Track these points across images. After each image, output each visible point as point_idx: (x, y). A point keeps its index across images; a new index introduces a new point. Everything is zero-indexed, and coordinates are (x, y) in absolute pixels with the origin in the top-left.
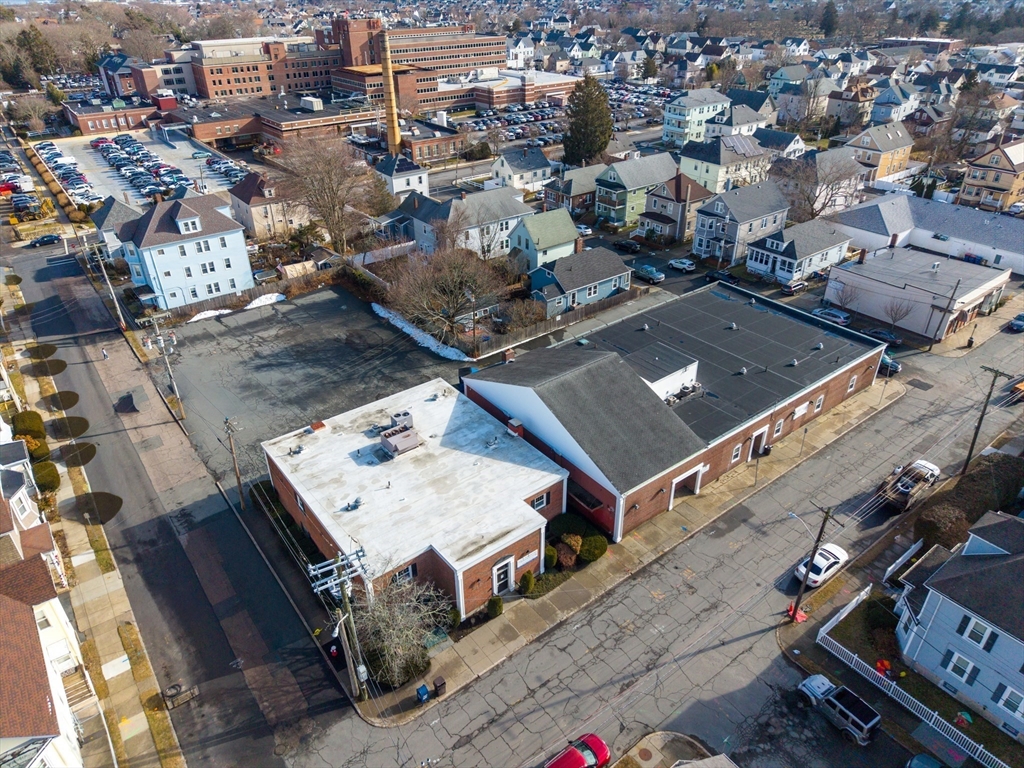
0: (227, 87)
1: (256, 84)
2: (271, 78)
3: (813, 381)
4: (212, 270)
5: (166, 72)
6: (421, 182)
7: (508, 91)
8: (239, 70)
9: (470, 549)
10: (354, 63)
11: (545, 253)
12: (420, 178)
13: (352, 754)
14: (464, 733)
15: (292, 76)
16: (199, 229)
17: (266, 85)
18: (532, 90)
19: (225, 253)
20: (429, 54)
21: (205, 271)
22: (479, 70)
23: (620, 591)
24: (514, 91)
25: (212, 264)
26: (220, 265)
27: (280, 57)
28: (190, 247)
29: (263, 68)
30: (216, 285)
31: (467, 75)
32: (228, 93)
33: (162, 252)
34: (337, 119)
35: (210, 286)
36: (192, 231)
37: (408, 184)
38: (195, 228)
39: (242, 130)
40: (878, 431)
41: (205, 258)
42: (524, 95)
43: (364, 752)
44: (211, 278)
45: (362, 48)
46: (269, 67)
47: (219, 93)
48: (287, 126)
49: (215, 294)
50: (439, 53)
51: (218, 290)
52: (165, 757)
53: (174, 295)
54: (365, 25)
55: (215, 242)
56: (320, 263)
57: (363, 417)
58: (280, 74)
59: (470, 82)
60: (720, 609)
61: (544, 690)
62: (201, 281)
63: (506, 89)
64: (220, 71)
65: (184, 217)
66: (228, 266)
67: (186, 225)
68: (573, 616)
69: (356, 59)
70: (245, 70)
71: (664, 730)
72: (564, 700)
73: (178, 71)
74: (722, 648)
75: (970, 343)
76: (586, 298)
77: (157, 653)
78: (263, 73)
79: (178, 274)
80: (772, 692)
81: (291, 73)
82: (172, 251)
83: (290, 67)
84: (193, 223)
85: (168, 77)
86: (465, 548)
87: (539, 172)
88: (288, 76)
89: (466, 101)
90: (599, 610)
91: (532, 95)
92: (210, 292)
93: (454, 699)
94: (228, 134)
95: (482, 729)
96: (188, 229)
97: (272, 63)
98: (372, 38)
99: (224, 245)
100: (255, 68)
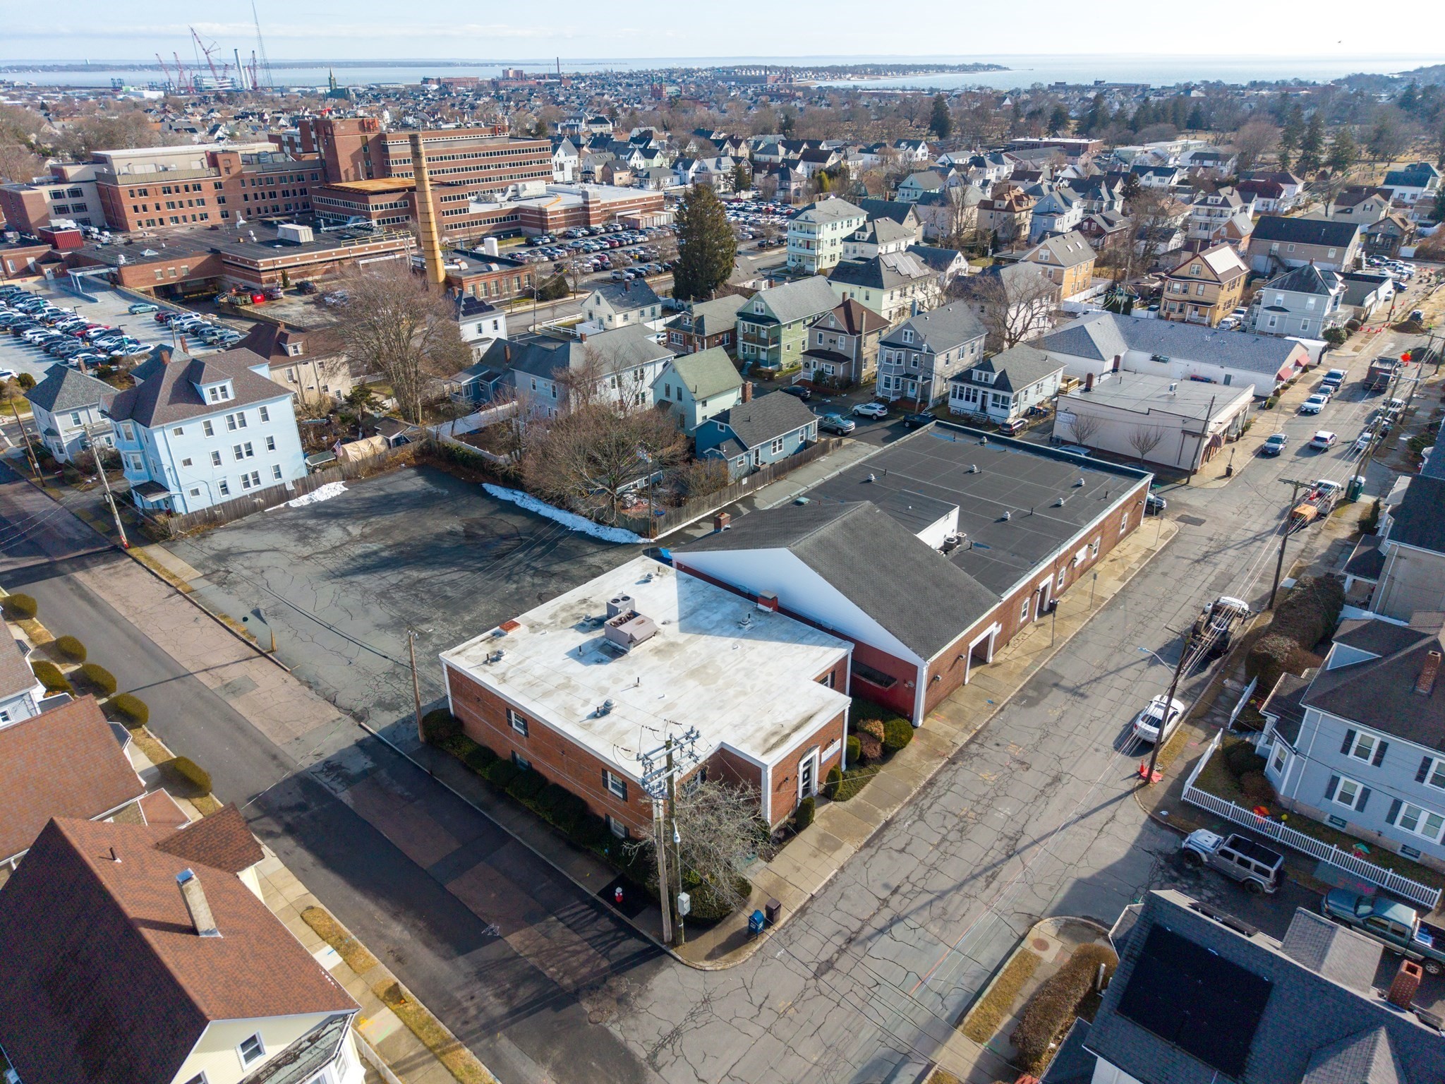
0: (156, 215)
1: (199, 210)
2: (221, 200)
3: (1089, 520)
4: (250, 453)
5: (56, 195)
6: (496, 328)
7: (566, 211)
8: (173, 190)
9: (774, 740)
10: (343, 178)
11: (704, 403)
12: (495, 322)
13: (692, 1006)
14: (821, 959)
15: (251, 197)
16: (231, 397)
17: (214, 211)
18: (598, 208)
19: (267, 429)
20: (447, 164)
21: (239, 456)
22: (520, 185)
23: (943, 778)
24: (574, 210)
25: (249, 445)
26: (259, 447)
27: (234, 171)
28: (219, 422)
29: (208, 187)
30: (255, 475)
31: (504, 192)
32: (157, 222)
33: (180, 432)
34: (338, 253)
35: (246, 477)
36: (222, 400)
37: (480, 331)
38: (226, 396)
39: (193, 273)
40: (1165, 574)
41: (240, 437)
42: (588, 216)
43: (706, 1001)
44: (248, 465)
45: (354, 158)
46: (218, 186)
47: (144, 223)
48: (266, 264)
49: (254, 488)
50: (462, 163)
51: (257, 482)
52: (444, 1053)
53: (196, 492)
54: (356, 126)
55: (252, 414)
56: (391, 438)
57: (563, 609)
58: (234, 195)
59: (509, 200)
60: (1064, 781)
61: (897, 897)
62: (233, 471)
63: (563, 208)
64: (144, 193)
65: (211, 381)
66: (272, 447)
67: (213, 391)
68: (898, 813)
69: (346, 172)
70: (182, 189)
71: (1051, 916)
72: (926, 904)
73: (75, 193)
74: (1082, 822)
75: (1229, 472)
76: (771, 455)
77: (374, 938)
78: (209, 193)
79: (203, 462)
80: (1153, 858)
81: (250, 194)
82: (193, 428)
83: (248, 185)
84: (223, 389)
85: (59, 202)
86: (766, 740)
87: (648, 310)
88: (246, 198)
89: (509, 225)
90: (926, 803)
91: (598, 215)
92: (247, 485)
93: (793, 925)
94: (172, 279)
95: (841, 951)
96: (215, 398)
97: (222, 179)
98: (367, 144)
99: (266, 418)
100: (198, 187)
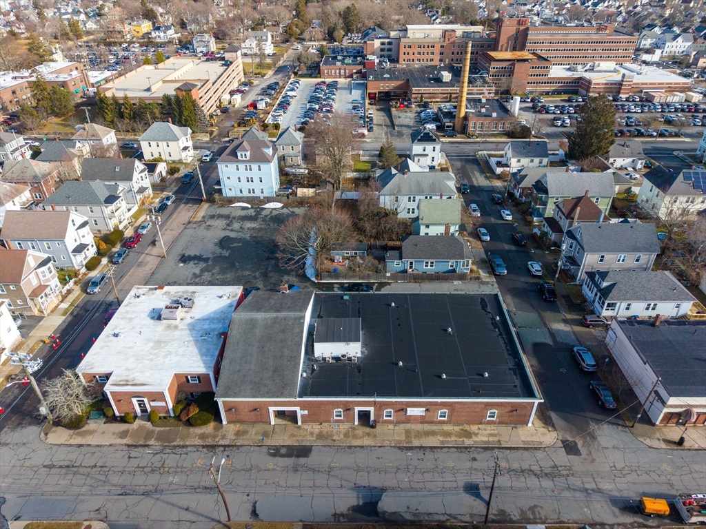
0: (411, 57)
1: (431, 56)
2: (441, 54)
3: (435, 396)
4: (252, 181)
5: (383, 44)
6: (434, 150)
7: (606, 84)
8: (422, 47)
9: (121, 383)
10: (499, 49)
11: (427, 226)
14: (54, 463)
15: (455, 53)
16: (248, 158)
17: (437, 57)
18: (629, 85)
19: (260, 174)
20: (561, 46)
21: (248, 181)
22: (597, 63)
23: (189, 449)
24: (611, 84)
25: (252, 178)
26: (256, 180)
27: (451, 40)
28: (242, 166)
29: (438, 47)
30: (253, 190)
31: (584, 64)
32: (411, 60)
33: (227, 166)
35: (250, 190)
36: (244, 159)
38: (246, 157)
41: (249, 174)
42: (620, 89)
44: (251, 185)
45: (509, 39)
46: (442, 47)
47: (406, 60)
48: (416, 90)
49: (252, 195)
50: (570, 46)
51: (254, 192)
53: (230, 189)
54: (516, 22)
55: (255, 166)
57: (183, 292)
58: (447, 51)
59: (586, 71)
62: (246, 186)
63: (605, 82)
64: (410, 47)
65: (241, 151)
66: (261, 181)
67: (242, 155)
68: (156, 446)
69: (502, 46)
70: (426, 47)
71: (109, 525)
73: (390, 43)
74: (185, 512)
76: (423, 268)
78: (437, 50)
79: (234, 179)
81: (456, 52)
82: (232, 166)
83: (456, 47)
84: (245, 155)
85: (383, 47)
86: (121, 381)
87: (537, 160)
88: (453, 53)
89: (571, 86)
91: (628, 89)
92: (250, 192)
94: (387, 89)
95: (61, 467)
96: (242, 157)
97: (445, 44)
98: (519, 32)
99: (260, 170)
100: (433, 47)
